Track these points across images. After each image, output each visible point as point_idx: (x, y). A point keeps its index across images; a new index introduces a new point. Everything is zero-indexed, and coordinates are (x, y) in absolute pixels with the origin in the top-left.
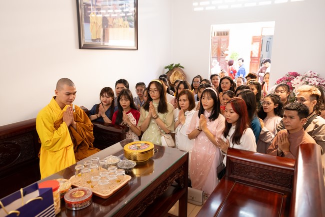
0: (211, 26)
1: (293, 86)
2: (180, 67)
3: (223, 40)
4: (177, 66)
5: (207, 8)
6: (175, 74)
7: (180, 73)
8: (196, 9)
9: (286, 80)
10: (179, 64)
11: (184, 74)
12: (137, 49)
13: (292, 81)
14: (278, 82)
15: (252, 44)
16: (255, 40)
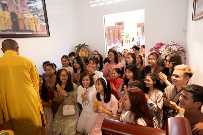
0: (103, 16)
1: (161, 53)
2: (85, 45)
3: (120, 27)
4: (83, 45)
5: (99, 4)
6: (82, 51)
7: (85, 50)
8: (92, 6)
9: (156, 49)
10: (84, 44)
11: (88, 50)
12: (49, 36)
13: (159, 49)
14: (150, 51)
15: (137, 28)
16: (139, 25)
